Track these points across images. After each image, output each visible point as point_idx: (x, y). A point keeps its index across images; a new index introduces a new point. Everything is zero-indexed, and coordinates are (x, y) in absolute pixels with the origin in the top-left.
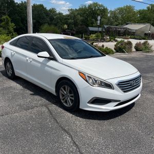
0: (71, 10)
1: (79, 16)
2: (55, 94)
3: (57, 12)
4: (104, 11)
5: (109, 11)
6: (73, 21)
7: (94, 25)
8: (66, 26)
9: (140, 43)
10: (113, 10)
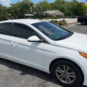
0: (12, 4)
1: (17, 8)
2: (49, 72)
3: (3, 6)
4: (32, 4)
5: (34, 4)
6: (14, 11)
7: (27, 12)
8: (10, 14)
9: (61, 20)
10: (36, 4)
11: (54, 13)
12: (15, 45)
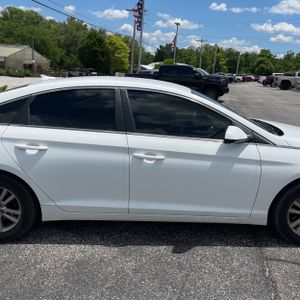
11: (14, 54)
12: (153, 162)
